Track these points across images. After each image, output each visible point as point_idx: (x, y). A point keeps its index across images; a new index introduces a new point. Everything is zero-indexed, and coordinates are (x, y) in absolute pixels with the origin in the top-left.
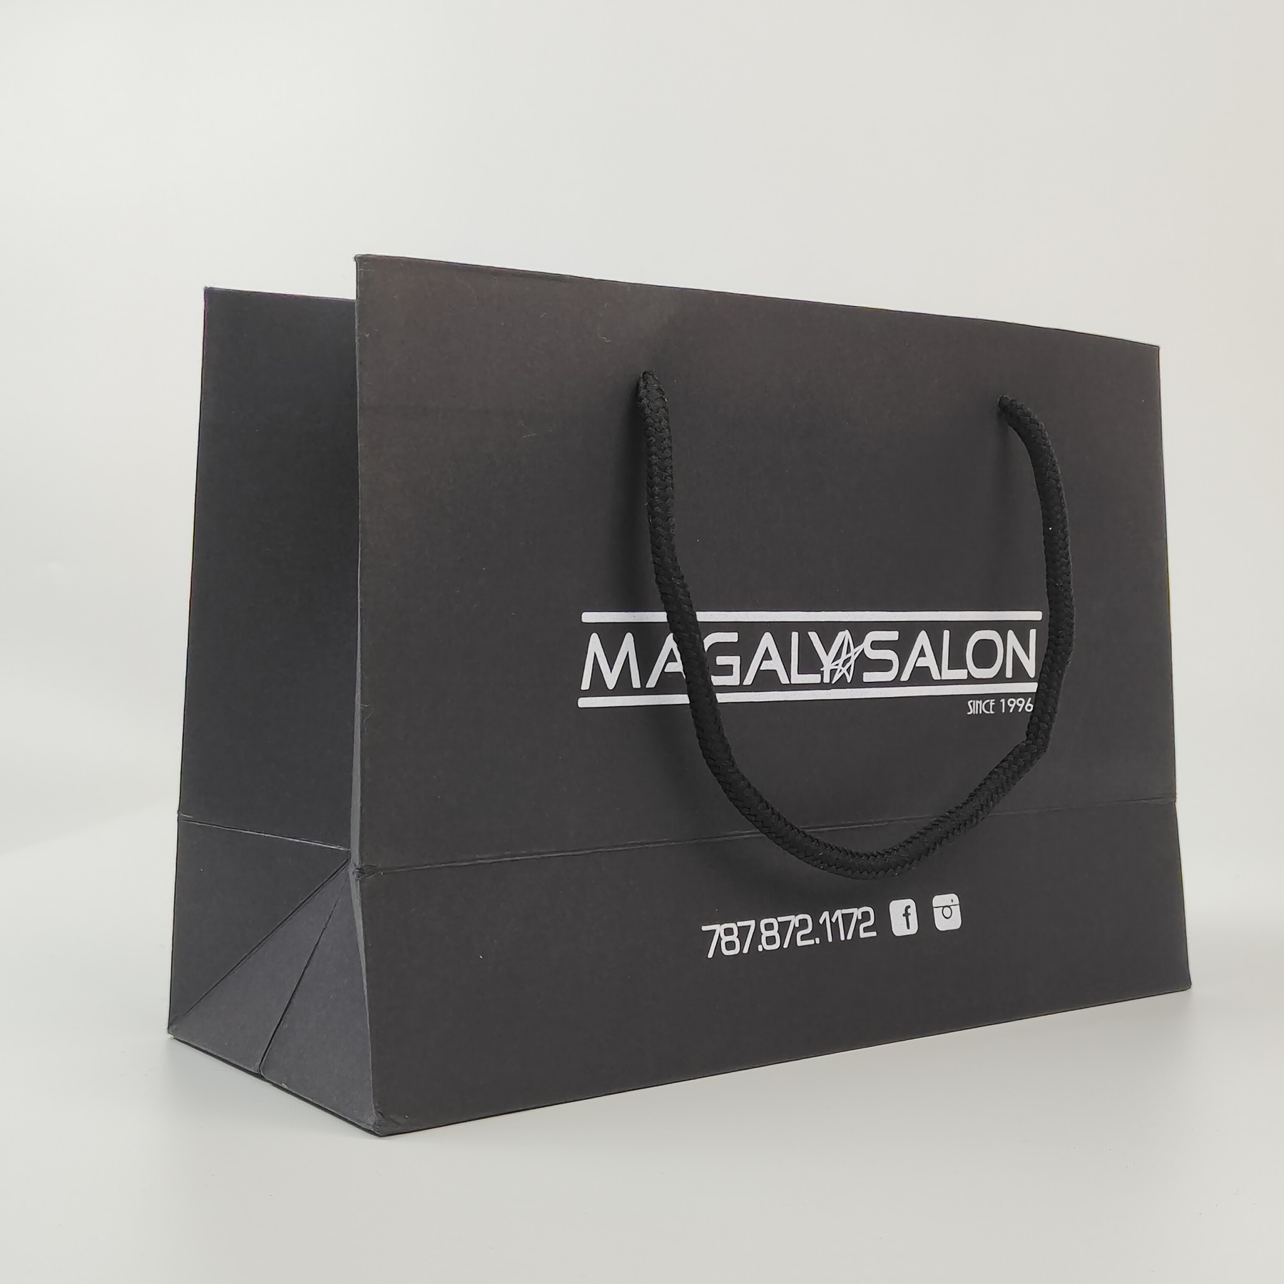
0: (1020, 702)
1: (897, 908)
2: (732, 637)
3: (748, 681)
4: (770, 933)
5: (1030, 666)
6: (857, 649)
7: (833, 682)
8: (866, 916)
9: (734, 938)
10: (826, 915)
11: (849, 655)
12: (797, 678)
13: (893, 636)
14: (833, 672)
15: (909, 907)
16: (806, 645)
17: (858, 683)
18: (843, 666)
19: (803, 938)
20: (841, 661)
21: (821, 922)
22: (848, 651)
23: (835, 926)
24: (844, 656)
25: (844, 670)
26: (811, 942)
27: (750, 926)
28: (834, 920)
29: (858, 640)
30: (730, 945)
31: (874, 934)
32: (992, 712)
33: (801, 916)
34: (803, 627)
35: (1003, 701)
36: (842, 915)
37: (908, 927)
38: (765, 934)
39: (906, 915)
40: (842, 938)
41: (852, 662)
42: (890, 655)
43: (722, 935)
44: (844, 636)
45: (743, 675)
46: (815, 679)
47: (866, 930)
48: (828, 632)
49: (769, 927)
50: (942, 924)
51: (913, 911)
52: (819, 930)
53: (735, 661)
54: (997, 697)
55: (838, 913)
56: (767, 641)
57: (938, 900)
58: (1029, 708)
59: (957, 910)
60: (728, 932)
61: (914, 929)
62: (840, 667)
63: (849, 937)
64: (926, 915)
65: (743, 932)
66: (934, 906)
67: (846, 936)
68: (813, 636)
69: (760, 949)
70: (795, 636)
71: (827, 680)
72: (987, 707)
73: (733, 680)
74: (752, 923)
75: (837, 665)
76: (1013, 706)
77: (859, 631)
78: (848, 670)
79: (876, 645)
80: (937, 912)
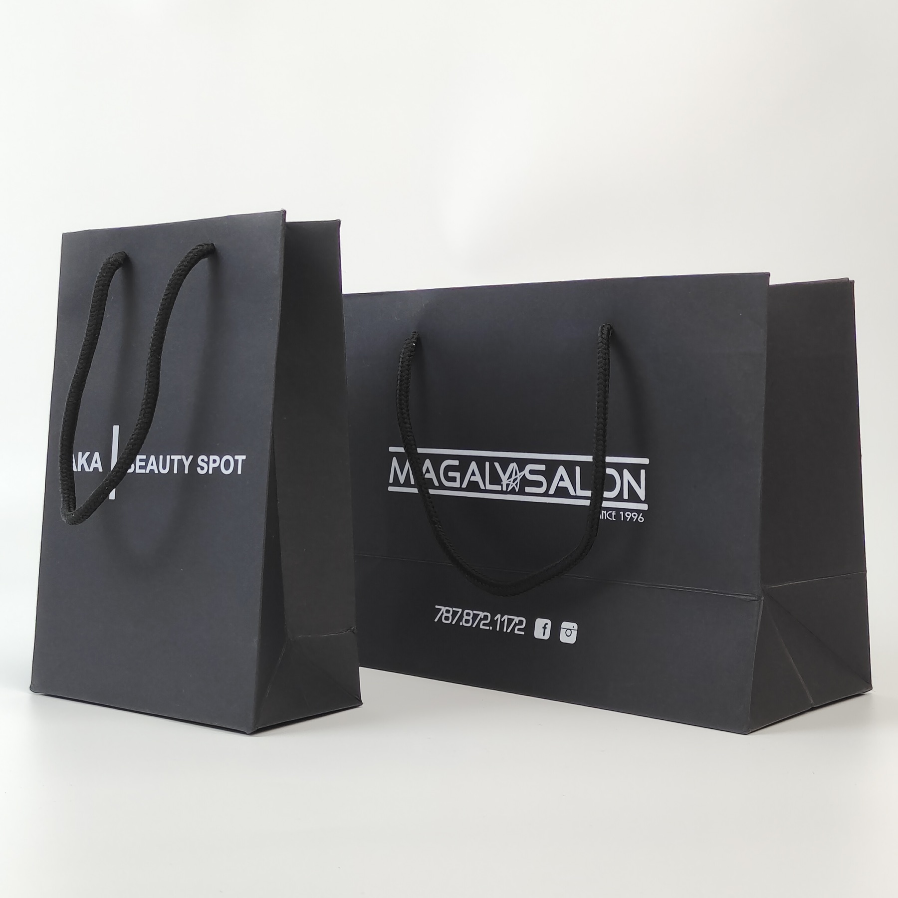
0: (635, 515)
1: (540, 623)
2: (456, 463)
3: (464, 486)
4: (468, 618)
5: (641, 493)
6: (521, 473)
7: (508, 490)
8: (521, 622)
9: (450, 615)
10: (499, 616)
11: (516, 477)
12: (489, 487)
13: (542, 467)
14: (508, 485)
15: (547, 624)
16: (493, 469)
17: (522, 492)
18: (513, 482)
19: (484, 625)
20: (512, 480)
21: (496, 619)
22: (516, 474)
23: (502, 623)
24: (514, 477)
25: (514, 485)
26: (488, 628)
27: (459, 612)
28: (502, 620)
29: (521, 469)
30: (447, 618)
31: (523, 633)
32: (613, 519)
33: (486, 613)
34: (492, 460)
35: (622, 513)
36: (508, 618)
37: (544, 635)
38: (465, 617)
39: (545, 628)
40: (505, 630)
41: (518, 480)
42: (541, 478)
43: (444, 612)
44: (513, 466)
45: (462, 483)
46: (498, 488)
47: (519, 630)
48: (504, 463)
49: (468, 614)
50: (563, 638)
51: (549, 627)
52: (493, 623)
53: (457, 475)
54: (618, 510)
55: (506, 617)
56: (473, 466)
57: (565, 625)
58: (641, 520)
59: (575, 633)
60: (448, 611)
61: (547, 637)
62: (511, 483)
63: (509, 631)
64: (555, 631)
65: (455, 613)
66: (562, 627)
67: (507, 630)
68: (497, 465)
69: (461, 624)
70: (487, 464)
71: (504, 489)
72: (610, 515)
73: (457, 484)
74: (460, 610)
75: (510, 481)
76: (629, 517)
77: (522, 464)
78: (516, 485)
79: (532, 472)
80: (563, 632)
